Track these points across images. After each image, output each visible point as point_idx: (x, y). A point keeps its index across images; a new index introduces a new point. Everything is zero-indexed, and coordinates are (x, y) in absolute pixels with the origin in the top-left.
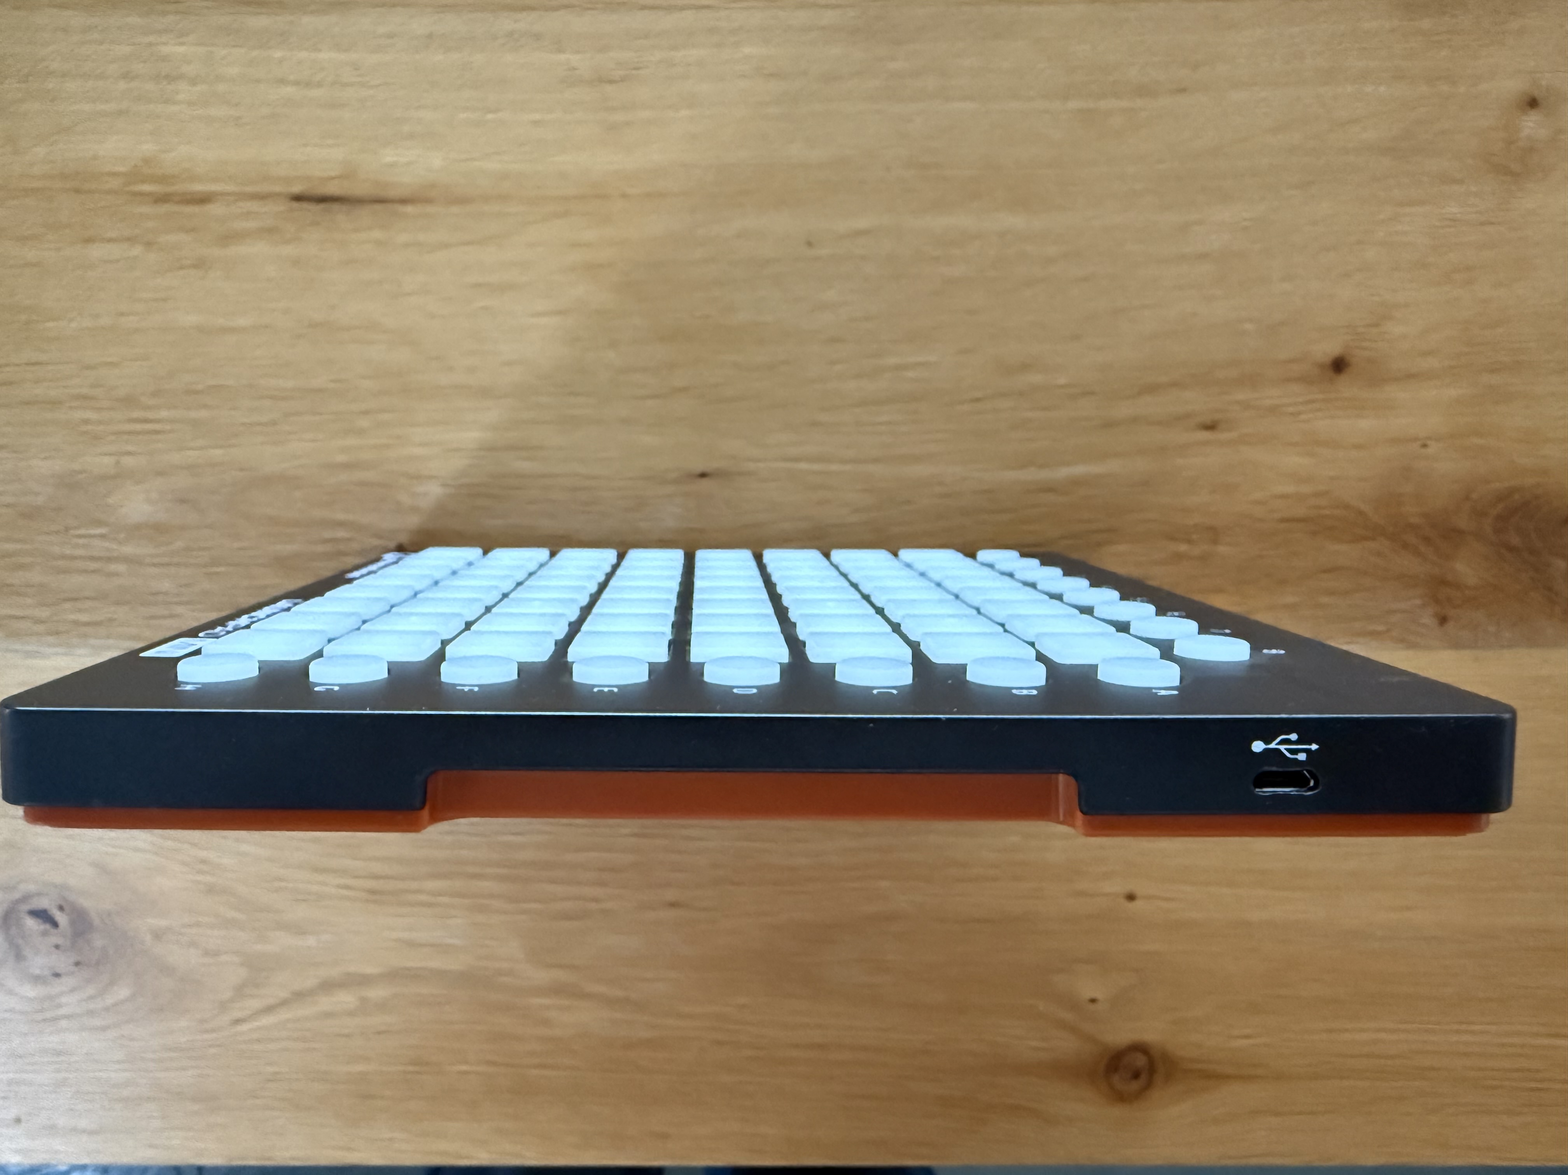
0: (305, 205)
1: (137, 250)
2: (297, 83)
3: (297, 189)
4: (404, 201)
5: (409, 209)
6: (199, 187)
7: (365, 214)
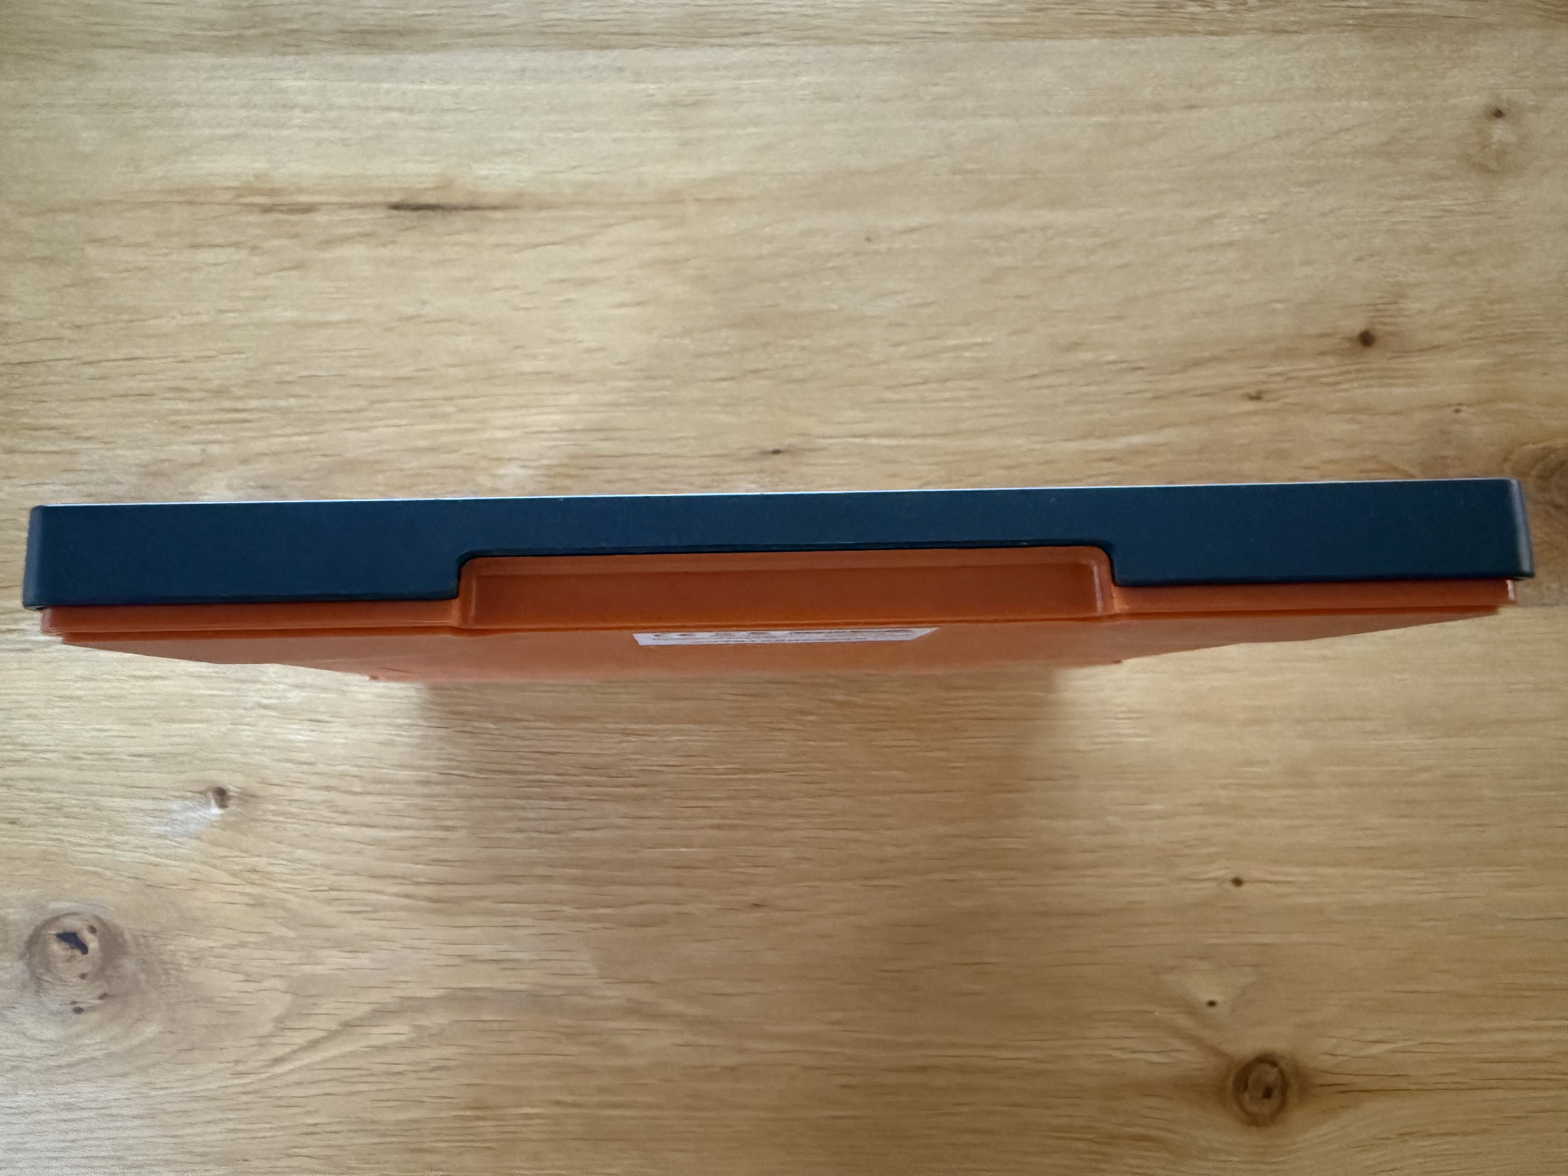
0: (403, 213)
1: (241, 255)
2: (401, 110)
3: (395, 199)
4: (494, 208)
5: (499, 215)
6: (304, 199)
7: (459, 221)
